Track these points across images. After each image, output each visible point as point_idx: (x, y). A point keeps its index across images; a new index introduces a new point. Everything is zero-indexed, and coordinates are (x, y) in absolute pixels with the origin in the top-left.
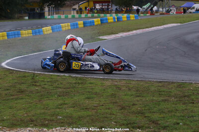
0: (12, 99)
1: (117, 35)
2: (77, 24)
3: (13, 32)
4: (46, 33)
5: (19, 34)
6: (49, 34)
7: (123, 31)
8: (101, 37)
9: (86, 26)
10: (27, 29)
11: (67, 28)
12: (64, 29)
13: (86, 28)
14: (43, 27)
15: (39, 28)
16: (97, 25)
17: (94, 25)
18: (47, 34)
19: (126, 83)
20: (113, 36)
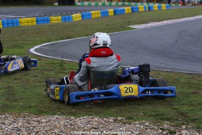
0: (40, 86)
1: (148, 25)
2: (107, 12)
3: (42, 17)
4: (75, 20)
5: (48, 20)
6: (79, 21)
7: (154, 21)
8: (131, 26)
9: (117, 14)
10: (56, 15)
11: (97, 16)
12: (94, 16)
13: (116, 16)
14: (73, 14)
15: (69, 15)
16: (128, 14)
17: (124, 13)
18: (77, 21)
19: (156, 74)
20: (143, 26)
